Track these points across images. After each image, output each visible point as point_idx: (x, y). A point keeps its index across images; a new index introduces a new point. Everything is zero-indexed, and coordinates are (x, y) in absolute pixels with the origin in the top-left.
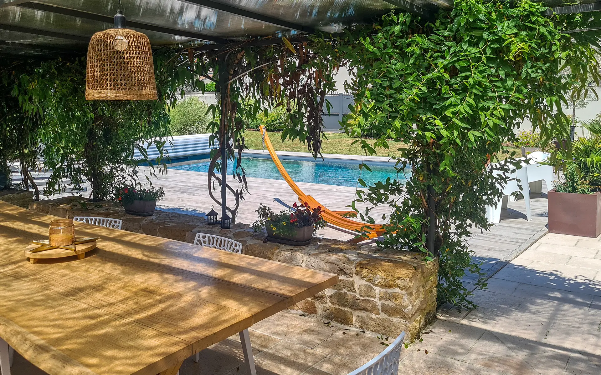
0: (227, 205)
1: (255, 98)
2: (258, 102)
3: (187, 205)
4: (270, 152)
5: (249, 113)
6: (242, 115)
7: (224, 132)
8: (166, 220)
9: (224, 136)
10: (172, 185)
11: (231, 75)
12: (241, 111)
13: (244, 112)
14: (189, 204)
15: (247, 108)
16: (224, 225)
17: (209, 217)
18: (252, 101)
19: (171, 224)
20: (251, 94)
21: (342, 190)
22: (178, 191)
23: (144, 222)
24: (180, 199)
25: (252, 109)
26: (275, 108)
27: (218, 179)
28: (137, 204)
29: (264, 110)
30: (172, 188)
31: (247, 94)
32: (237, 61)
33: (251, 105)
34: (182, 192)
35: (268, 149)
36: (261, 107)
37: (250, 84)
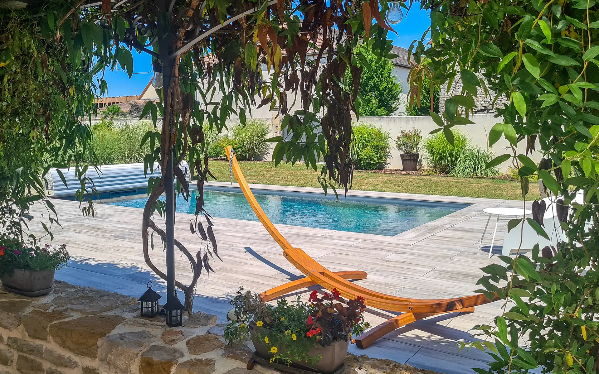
0: (177, 278)
1: (224, 92)
2: (227, 98)
3: (125, 258)
4: (241, 184)
5: (213, 118)
6: (201, 122)
7: (169, 147)
8: (69, 306)
9: (169, 154)
10: (110, 228)
11: (181, 40)
12: (199, 115)
13: (205, 115)
14: (129, 256)
15: (210, 108)
16: (171, 319)
17: (145, 304)
18: (218, 97)
19: (76, 316)
20: (217, 85)
21: (333, 236)
22: (116, 237)
23: (28, 311)
24: (117, 248)
25: (219, 111)
26: (258, 108)
27: (160, 232)
28: (20, 275)
29: (238, 112)
30: (109, 231)
31: (211, 84)
32: (191, 12)
33: (217, 104)
34: (122, 238)
35: (238, 180)
36: (234, 107)
37: (215, 65)
